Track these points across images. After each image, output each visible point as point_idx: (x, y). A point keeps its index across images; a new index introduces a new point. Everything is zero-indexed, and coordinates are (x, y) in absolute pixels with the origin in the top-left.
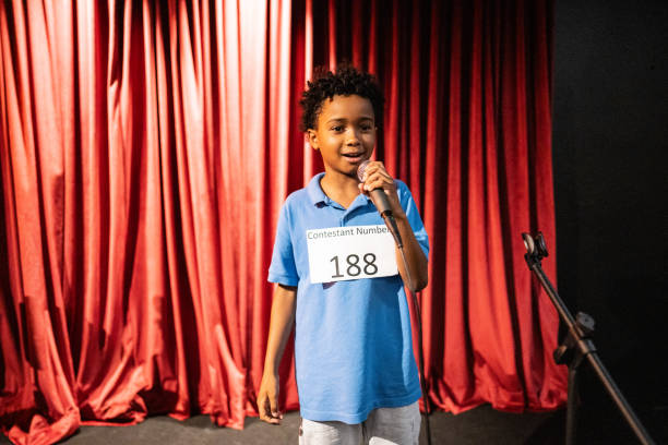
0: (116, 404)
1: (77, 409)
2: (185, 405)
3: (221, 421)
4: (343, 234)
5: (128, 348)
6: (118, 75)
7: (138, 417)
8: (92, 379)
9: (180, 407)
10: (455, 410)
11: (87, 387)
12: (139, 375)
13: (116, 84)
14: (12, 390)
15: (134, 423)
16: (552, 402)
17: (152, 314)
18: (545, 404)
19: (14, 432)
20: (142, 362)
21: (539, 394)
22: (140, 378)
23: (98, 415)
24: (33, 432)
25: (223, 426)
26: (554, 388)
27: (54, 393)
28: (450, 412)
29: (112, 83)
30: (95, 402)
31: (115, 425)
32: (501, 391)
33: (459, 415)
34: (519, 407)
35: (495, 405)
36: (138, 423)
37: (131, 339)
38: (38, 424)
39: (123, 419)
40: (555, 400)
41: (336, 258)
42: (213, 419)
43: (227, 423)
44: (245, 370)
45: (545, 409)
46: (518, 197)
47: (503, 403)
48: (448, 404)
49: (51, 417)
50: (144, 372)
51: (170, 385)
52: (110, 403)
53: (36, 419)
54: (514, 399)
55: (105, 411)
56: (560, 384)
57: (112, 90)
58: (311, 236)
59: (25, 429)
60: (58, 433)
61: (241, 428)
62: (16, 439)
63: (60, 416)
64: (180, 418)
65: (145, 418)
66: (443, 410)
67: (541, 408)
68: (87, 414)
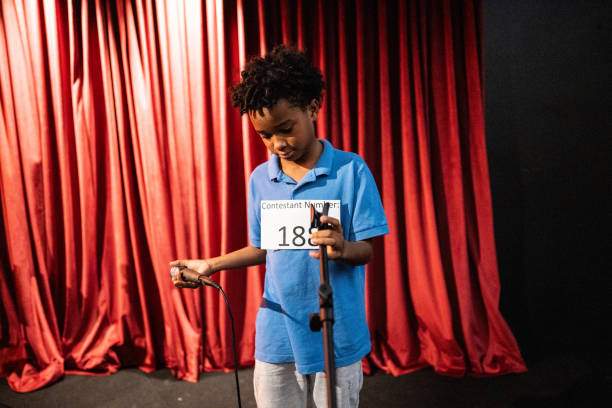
0: (93, 357)
1: (62, 360)
2: (152, 359)
3: (180, 374)
4: (292, 206)
5: (103, 309)
6: (79, 74)
7: (111, 368)
8: (74, 334)
9: (148, 361)
10: (396, 373)
11: (70, 341)
12: (113, 332)
13: (78, 82)
14: (15, 342)
15: (108, 374)
16: (495, 368)
17: (121, 280)
18: (488, 370)
19: (13, 377)
20: (115, 322)
21: (482, 360)
22: (114, 334)
23: (80, 365)
24: (24, 378)
25: (181, 379)
26: (498, 353)
27: (40, 346)
28: (391, 374)
29: (75, 81)
30: (77, 355)
31: (92, 374)
32: (444, 356)
33: (399, 376)
34: (461, 371)
35: (436, 369)
36: (112, 373)
37: (104, 302)
38: (28, 371)
39: (99, 370)
40: (498, 366)
41: (284, 228)
42: (173, 372)
43: (184, 375)
44: (200, 330)
45: (488, 374)
46: (451, 166)
47: (444, 366)
48: (390, 367)
49: (39, 366)
50: (116, 331)
51: (140, 342)
52: (89, 355)
53: (27, 367)
54: (454, 363)
55: (86, 363)
56: (505, 349)
57: (75, 87)
58: (265, 206)
59: (20, 375)
60: (44, 380)
61: (195, 381)
62: (13, 383)
63: (46, 365)
64: (147, 370)
65: (119, 369)
66: (385, 371)
67: (484, 373)
68: (70, 364)
